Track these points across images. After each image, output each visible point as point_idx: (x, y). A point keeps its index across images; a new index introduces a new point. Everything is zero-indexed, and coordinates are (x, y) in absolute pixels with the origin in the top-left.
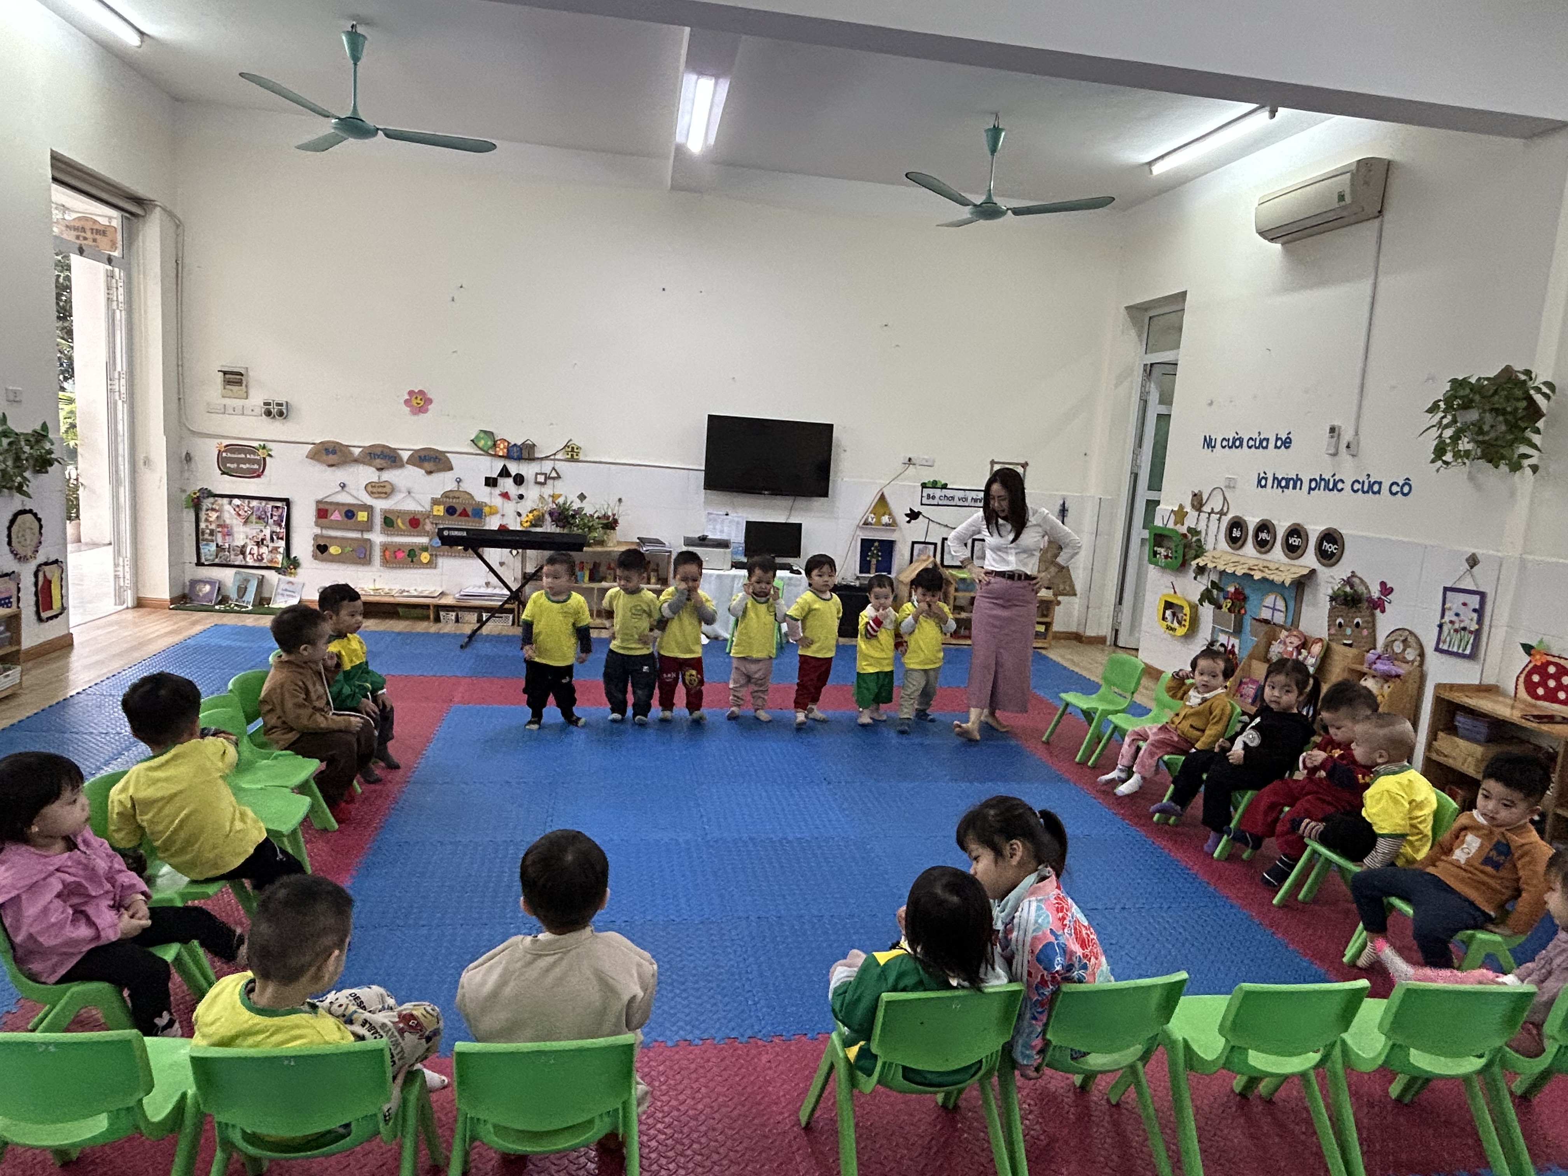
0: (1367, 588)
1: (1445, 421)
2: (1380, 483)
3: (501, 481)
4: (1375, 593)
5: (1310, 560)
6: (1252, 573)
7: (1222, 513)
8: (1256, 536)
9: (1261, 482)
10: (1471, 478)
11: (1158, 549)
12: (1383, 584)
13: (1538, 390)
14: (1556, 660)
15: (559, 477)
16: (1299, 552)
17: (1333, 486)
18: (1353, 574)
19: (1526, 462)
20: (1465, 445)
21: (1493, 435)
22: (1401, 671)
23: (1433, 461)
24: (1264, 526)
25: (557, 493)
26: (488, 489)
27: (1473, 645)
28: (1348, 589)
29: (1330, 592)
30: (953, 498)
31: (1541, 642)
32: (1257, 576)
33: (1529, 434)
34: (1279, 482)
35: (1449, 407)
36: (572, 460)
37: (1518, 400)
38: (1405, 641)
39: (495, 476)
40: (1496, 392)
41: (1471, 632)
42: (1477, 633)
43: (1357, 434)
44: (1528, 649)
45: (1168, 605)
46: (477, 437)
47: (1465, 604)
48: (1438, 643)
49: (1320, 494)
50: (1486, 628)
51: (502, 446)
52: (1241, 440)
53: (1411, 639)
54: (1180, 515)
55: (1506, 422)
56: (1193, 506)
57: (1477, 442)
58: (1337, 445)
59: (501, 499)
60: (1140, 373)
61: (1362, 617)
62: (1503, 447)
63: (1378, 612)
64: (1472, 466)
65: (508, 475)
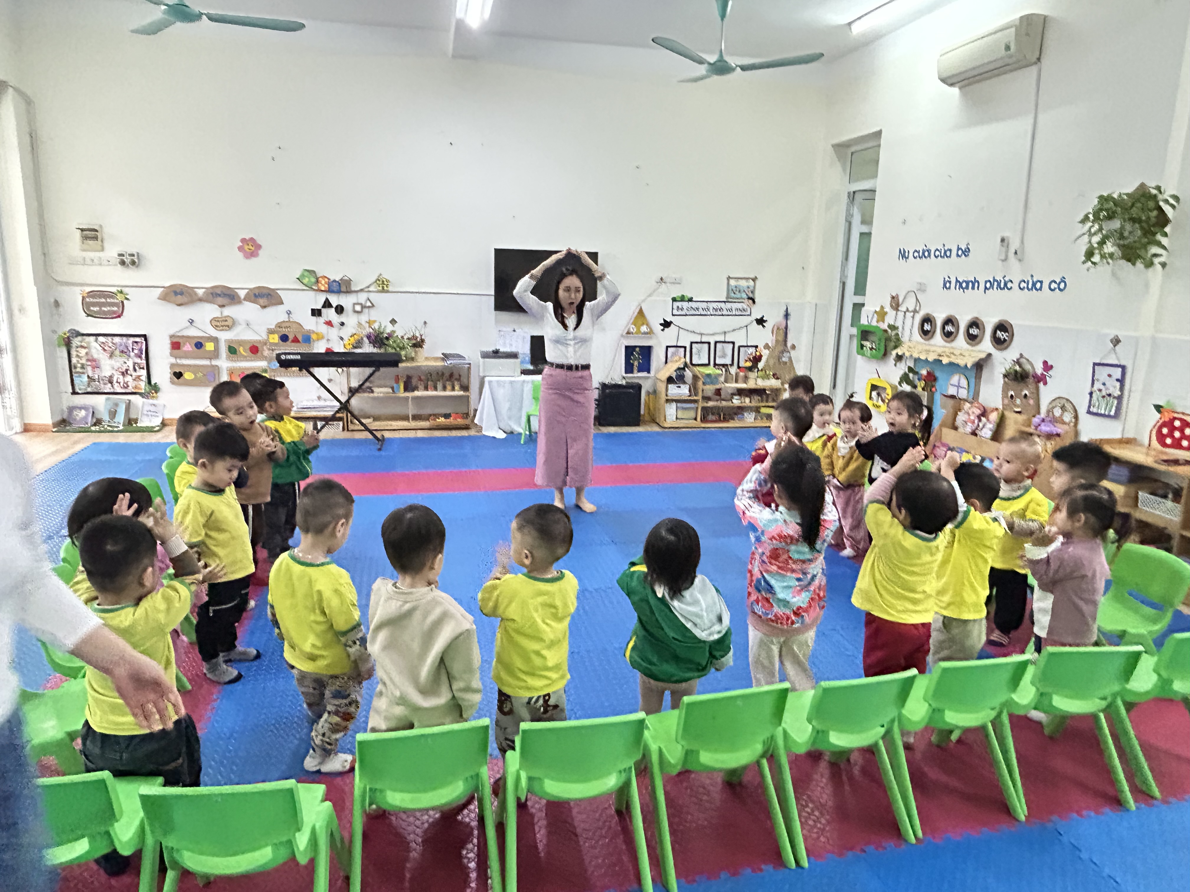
0: (1032, 366)
1: (1093, 230)
2: (1041, 282)
3: (324, 311)
4: (1039, 370)
5: (986, 345)
6: (940, 358)
7: (915, 311)
8: (943, 328)
9: (946, 284)
10: (1114, 274)
11: (865, 343)
12: (1045, 363)
13: (1166, 201)
14: (1181, 416)
15: (373, 306)
16: (978, 339)
17: (1005, 286)
18: (1021, 355)
19: (1156, 261)
20: (1109, 248)
21: (1131, 239)
22: (1059, 431)
23: (1084, 262)
24: (949, 321)
25: (372, 319)
26: (314, 318)
27: (1116, 407)
28: (1017, 368)
29: (1004, 371)
30: (698, 309)
31: (1168, 402)
32: (945, 361)
33: (1159, 237)
34: (961, 284)
35: (1097, 218)
36: (383, 291)
37: (1151, 211)
38: (1063, 408)
39: (319, 307)
40: (1133, 205)
41: (1114, 397)
42: (1120, 398)
43: (1022, 242)
44: (1158, 408)
45: (874, 387)
46: (303, 276)
47: (1110, 376)
48: (1089, 407)
49: (995, 293)
50: (1126, 393)
51: (323, 282)
52: (929, 251)
53: (1068, 406)
54: (881, 315)
55: (1142, 228)
56: (891, 306)
57: (1119, 246)
58: (1007, 252)
59: (325, 326)
60: (845, 199)
61: (1029, 390)
62: (1140, 249)
63: (1041, 385)
64: (1114, 265)
65: (330, 306)
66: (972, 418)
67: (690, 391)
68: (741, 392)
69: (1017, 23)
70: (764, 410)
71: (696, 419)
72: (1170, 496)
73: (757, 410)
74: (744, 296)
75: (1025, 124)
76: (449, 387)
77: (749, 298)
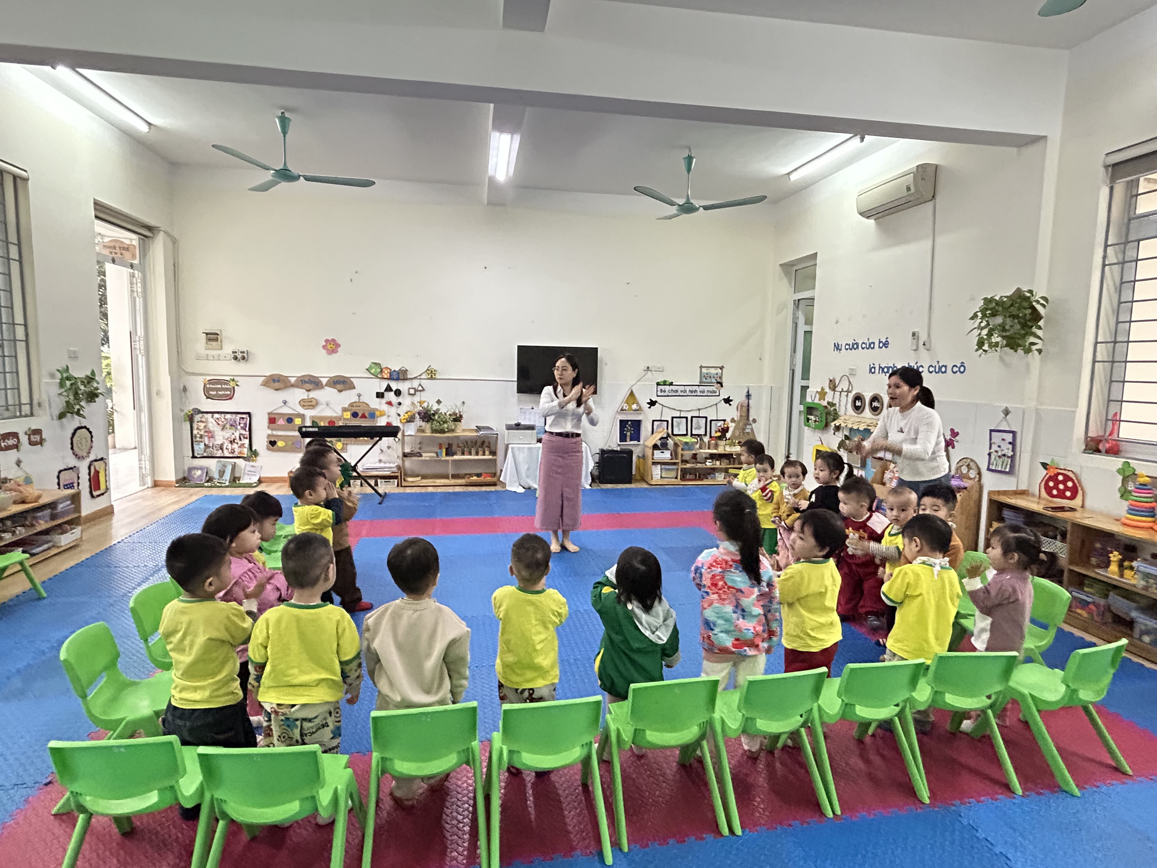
1: (983, 325)
2: (946, 367)
3: (386, 394)
7: (848, 391)
8: (871, 404)
9: (872, 370)
10: (1001, 359)
11: (810, 417)
12: (952, 430)
13: (1038, 302)
14: (1063, 471)
15: (423, 390)
19: (1034, 348)
20: (996, 338)
21: (1012, 331)
22: (967, 485)
23: (977, 350)
24: (875, 398)
25: (423, 399)
26: (378, 400)
27: (1010, 465)
30: (677, 391)
31: (1053, 461)
34: (883, 369)
35: (984, 316)
36: (432, 378)
37: (1025, 309)
38: (968, 466)
39: (382, 391)
40: (1012, 305)
41: (1008, 457)
42: (1013, 458)
43: (929, 335)
44: (1045, 465)
46: (370, 366)
47: (1003, 440)
48: (988, 466)
50: (1018, 454)
51: (386, 372)
52: (857, 344)
53: (972, 464)
54: (822, 394)
55: (1019, 323)
56: (830, 388)
57: (1003, 337)
58: (917, 344)
59: (387, 406)
60: (791, 306)
62: (1019, 339)
64: (1001, 352)
65: (391, 390)
67: (671, 455)
68: (712, 457)
69: (915, 170)
70: (731, 471)
71: (676, 478)
72: (1059, 537)
73: (726, 471)
74: (714, 380)
75: (926, 244)
76: (481, 453)
77: (718, 383)
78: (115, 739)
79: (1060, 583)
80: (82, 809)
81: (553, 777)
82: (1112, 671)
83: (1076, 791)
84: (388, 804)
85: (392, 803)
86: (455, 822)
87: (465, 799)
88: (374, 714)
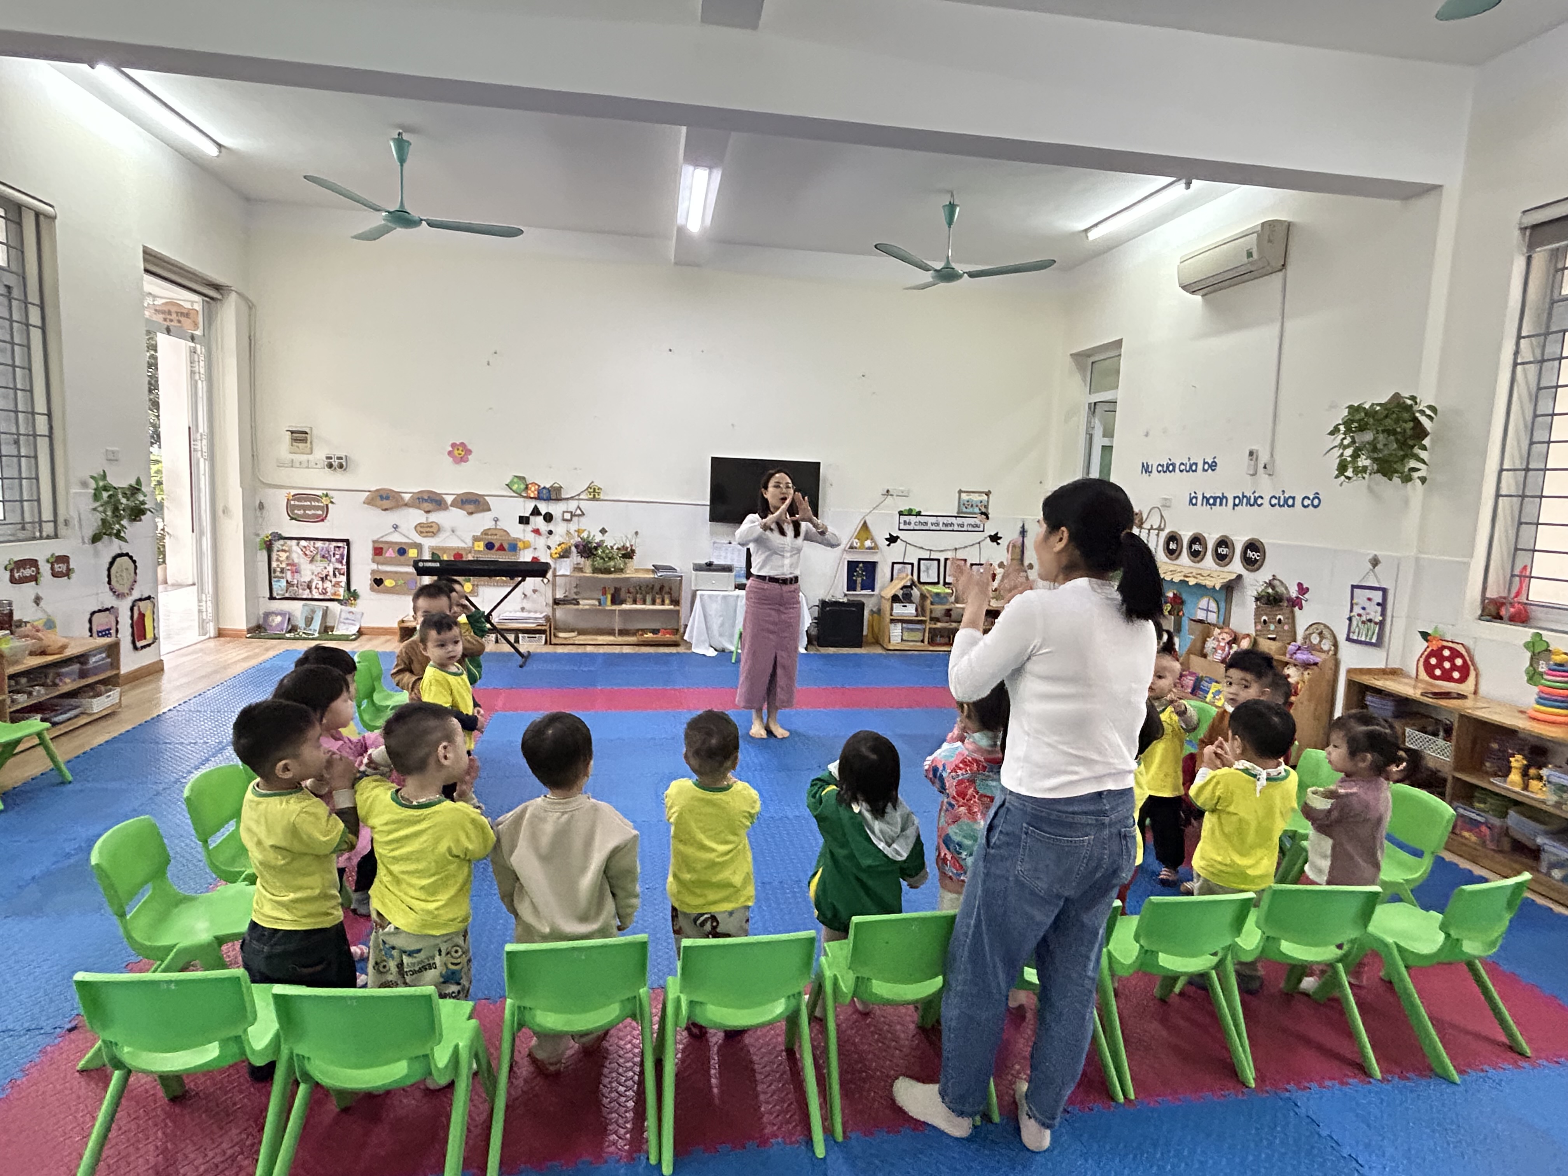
0: (1286, 588)
1: (1346, 442)
2: (1294, 498)
3: (532, 518)
4: (1294, 593)
5: (1237, 566)
6: (1187, 579)
7: (1160, 529)
8: (1190, 547)
9: (1192, 500)
10: (1370, 490)
12: (1300, 585)
13: (1422, 412)
14: (1450, 645)
15: (583, 514)
16: (1227, 560)
17: (1254, 502)
18: (1274, 578)
19: (1416, 475)
20: (1363, 461)
21: (1386, 452)
22: (1318, 660)
23: (1337, 477)
24: (1196, 539)
25: (583, 527)
26: (522, 526)
27: (1378, 634)
28: (1270, 590)
29: (1255, 593)
30: (926, 524)
31: (1436, 629)
32: (1192, 582)
33: (1416, 450)
34: (1208, 500)
35: (1348, 430)
36: (594, 499)
37: (1406, 422)
38: (1321, 634)
39: (527, 515)
40: (1387, 416)
41: (1376, 623)
42: (1381, 624)
43: (1272, 456)
44: (1425, 635)
46: (512, 482)
47: (1369, 599)
48: (1348, 635)
49: (1243, 509)
50: (1389, 619)
51: (533, 489)
52: (1173, 465)
53: (1326, 632)
55: (1397, 441)
57: (1374, 460)
58: (1256, 466)
59: (533, 534)
60: (1084, 411)
61: (1283, 614)
62: (1396, 462)
63: (1296, 609)
64: (1370, 480)
65: (539, 514)
66: (1222, 644)
67: (916, 610)
69: (1259, 228)
71: (923, 641)
72: (1441, 734)
74: (977, 510)
75: (1271, 332)
76: (658, 601)
77: (982, 513)
78: (164, 971)
79: (1442, 796)
80: (118, 1064)
81: (747, 1039)
82: (1508, 917)
83: (1456, 1077)
84: (525, 1069)
85: (532, 1069)
86: (614, 1095)
87: (630, 1064)
88: (509, 947)
